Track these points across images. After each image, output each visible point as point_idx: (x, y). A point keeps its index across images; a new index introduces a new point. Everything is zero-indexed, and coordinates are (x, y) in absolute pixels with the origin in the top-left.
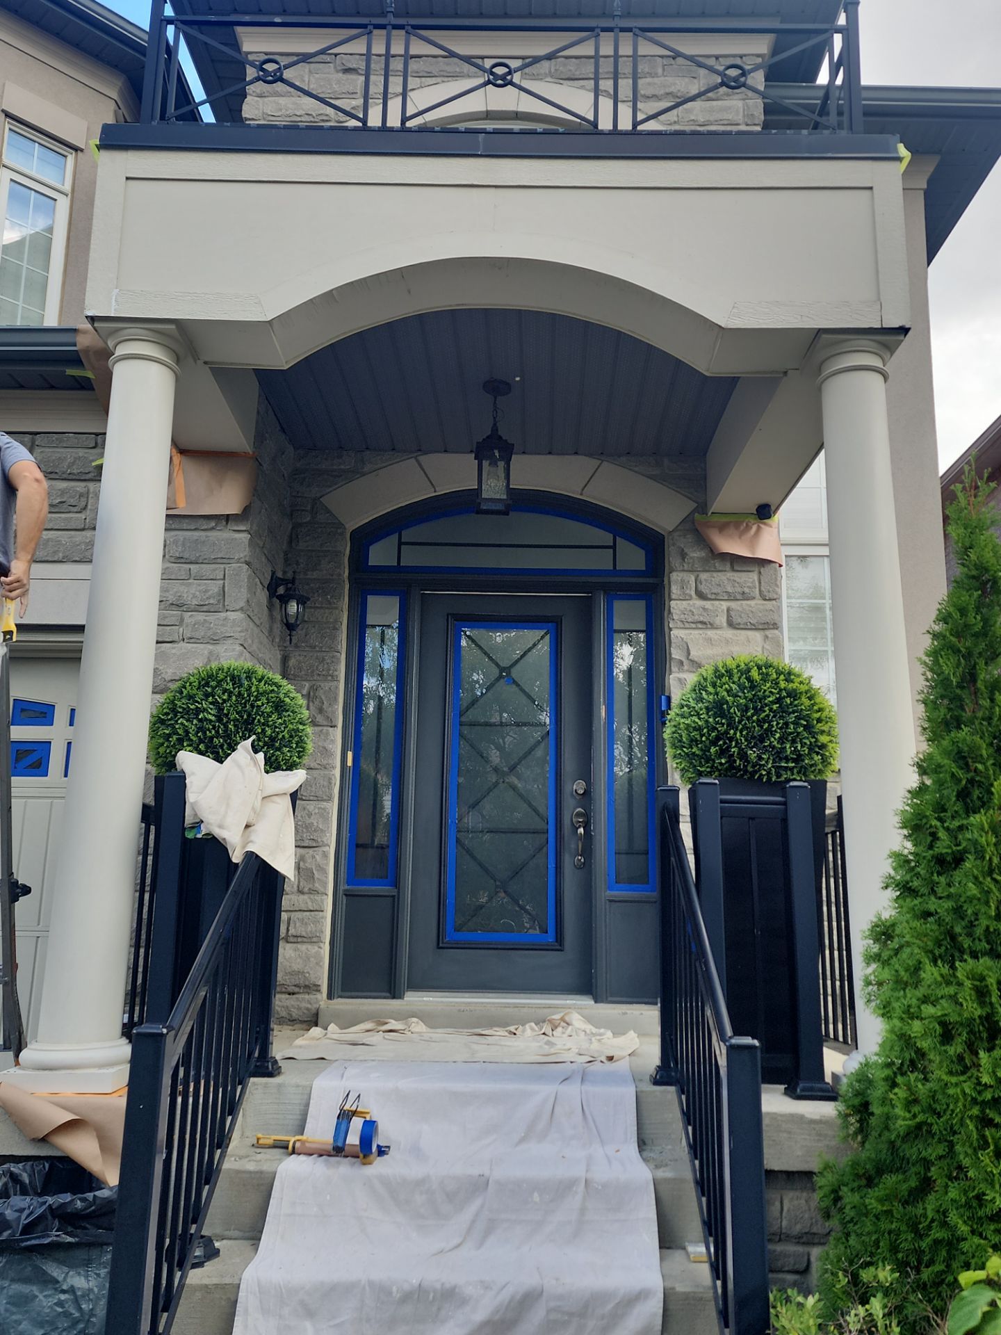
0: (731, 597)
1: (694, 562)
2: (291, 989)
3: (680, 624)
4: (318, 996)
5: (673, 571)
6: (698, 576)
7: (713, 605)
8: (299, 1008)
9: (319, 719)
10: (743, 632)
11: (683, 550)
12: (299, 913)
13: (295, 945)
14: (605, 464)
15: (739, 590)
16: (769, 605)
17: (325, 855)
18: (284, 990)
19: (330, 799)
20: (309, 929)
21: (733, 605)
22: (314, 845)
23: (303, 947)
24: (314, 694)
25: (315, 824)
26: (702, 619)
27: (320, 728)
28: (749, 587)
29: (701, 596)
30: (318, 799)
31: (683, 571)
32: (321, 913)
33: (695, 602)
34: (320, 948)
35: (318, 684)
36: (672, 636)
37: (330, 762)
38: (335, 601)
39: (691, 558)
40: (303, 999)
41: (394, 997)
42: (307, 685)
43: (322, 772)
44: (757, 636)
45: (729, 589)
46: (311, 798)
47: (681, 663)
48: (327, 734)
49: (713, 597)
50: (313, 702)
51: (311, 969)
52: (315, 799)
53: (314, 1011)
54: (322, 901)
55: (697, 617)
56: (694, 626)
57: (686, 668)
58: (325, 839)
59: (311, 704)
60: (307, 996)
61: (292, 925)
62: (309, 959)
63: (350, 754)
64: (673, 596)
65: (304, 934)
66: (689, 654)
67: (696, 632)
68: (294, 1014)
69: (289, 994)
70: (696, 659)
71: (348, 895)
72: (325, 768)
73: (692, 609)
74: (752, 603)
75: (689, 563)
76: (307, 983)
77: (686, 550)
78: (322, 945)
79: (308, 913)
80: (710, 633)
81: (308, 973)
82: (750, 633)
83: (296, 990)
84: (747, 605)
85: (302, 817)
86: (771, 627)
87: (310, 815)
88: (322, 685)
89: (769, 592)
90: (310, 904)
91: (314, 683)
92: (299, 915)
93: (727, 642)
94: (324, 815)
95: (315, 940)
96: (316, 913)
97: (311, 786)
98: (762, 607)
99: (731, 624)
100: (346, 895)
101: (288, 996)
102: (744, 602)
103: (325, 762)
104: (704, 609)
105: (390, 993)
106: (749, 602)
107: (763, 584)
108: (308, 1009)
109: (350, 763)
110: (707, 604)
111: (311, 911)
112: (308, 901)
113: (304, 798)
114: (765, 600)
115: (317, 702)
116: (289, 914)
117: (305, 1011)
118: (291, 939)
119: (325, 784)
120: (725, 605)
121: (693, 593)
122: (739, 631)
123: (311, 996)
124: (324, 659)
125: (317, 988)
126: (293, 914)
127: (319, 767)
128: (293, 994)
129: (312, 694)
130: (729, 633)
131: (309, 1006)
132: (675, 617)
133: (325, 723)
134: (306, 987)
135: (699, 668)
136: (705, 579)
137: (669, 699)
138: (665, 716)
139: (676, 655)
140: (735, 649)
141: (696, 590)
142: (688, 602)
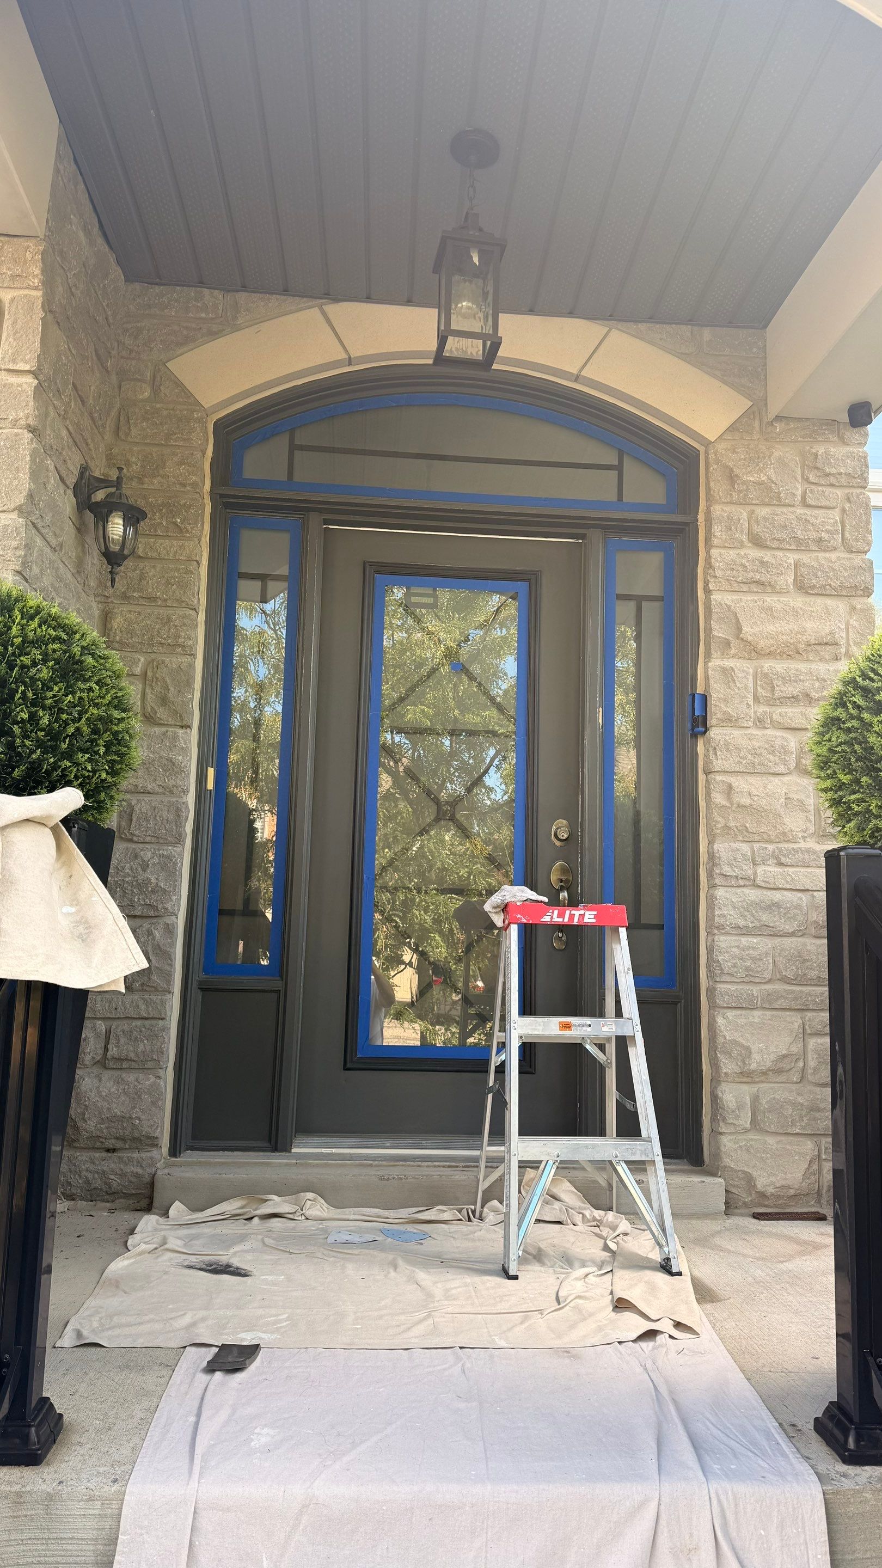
0: (801, 545)
1: (748, 489)
2: (110, 1143)
3: (725, 585)
4: (155, 1153)
5: (717, 502)
6: (753, 512)
7: (775, 557)
8: (123, 1175)
9: (162, 713)
10: (819, 600)
11: (732, 470)
12: (125, 1022)
13: (119, 1073)
14: (615, 334)
15: (814, 535)
16: (858, 560)
17: (170, 931)
18: (98, 1144)
19: (179, 840)
20: (141, 1047)
21: (805, 558)
22: (152, 913)
23: (131, 1077)
24: (154, 673)
25: (153, 881)
26: (758, 577)
27: (164, 729)
28: (828, 532)
29: (758, 542)
30: (160, 841)
31: (731, 503)
32: (161, 1021)
33: (747, 551)
34: (159, 1077)
35: (161, 658)
36: (713, 603)
37: (180, 783)
38: (189, 527)
39: (744, 483)
40: (130, 1160)
41: (275, 1149)
42: (142, 659)
43: (165, 799)
44: (840, 606)
45: (800, 534)
46: (148, 839)
47: (728, 644)
48: (175, 738)
49: (775, 544)
50: (151, 685)
51: (143, 1112)
52: (154, 840)
53: (147, 1179)
54: (163, 1003)
55: (751, 574)
56: (745, 588)
57: (733, 651)
58: (169, 906)
59: (148, 690)
60: (136, 1155)
61: (112, 1041)
62: (140, 1097)
63: (211, 772)
64: (715, 542)
65: (132, 1055)
66: (739, 629)
67: (750, 597)
68: (114, 1184)
69: (108, 1150)
70: (750, 638)
71: (205, 989)
72: (171, 792)
73: (743, 561)
74: (833, 556)
75: (740, 492)
76: (136, 1135)
77: (737, 471)
78: (161, 1073)
79: (139, 1023)
80: (771, 600)
81: (139, 1118)
82: (829, 602)
83: (119, 1144)
84: (825, 558)
85: (131, 869)
86: (861, 592)
87: (145, 866)
88: (167, 660)
89: (857, 540)
90: (143, 1007)
91: (153, 656)
92: (125, 1025)
93: (796, 613)
94: (169, 867)
95: (150, 1065)
96: (153, 1022)
97: (148, 821)
98: (847, 563)
99: (802, 587)
100: (202, 989)
101: (104, 1154)
102: (821, 555)
103: (172, 783)
104: (762, 563)
105: (270, 1141)
106: (827, 555)
107: (848, 528)
108: (137, 1175)
109: (210, 785)
110: (767, 556)
111: (146, 1019)
112: (140, 1003)
113: (135, 838)
114: (852, 552)
115: (158, 688)
116: (109, 1023)
117: (132, 1179)
118: (111, 1064)
119: (171, 817)
120: (792, 558)
121: (745, 538)
122: (812, 599)
123: (144, 1155)
124: (169, 619)
125: (153, 1142)
126: (115, 1024)
127: (161, 790)
128: (114, 1150)
129: (150, 674)
130: (798, 601)
131: (140, 1171)
132: (719, 573)
133: (171, 721)
134: (134, 1139)
135: (754, 651)
136: (764, 518)
137: (705, 698)
138: (700, 725)
139: (719, 631)
140: (809, 625)
141: (750, 533)
142: (737, 551)
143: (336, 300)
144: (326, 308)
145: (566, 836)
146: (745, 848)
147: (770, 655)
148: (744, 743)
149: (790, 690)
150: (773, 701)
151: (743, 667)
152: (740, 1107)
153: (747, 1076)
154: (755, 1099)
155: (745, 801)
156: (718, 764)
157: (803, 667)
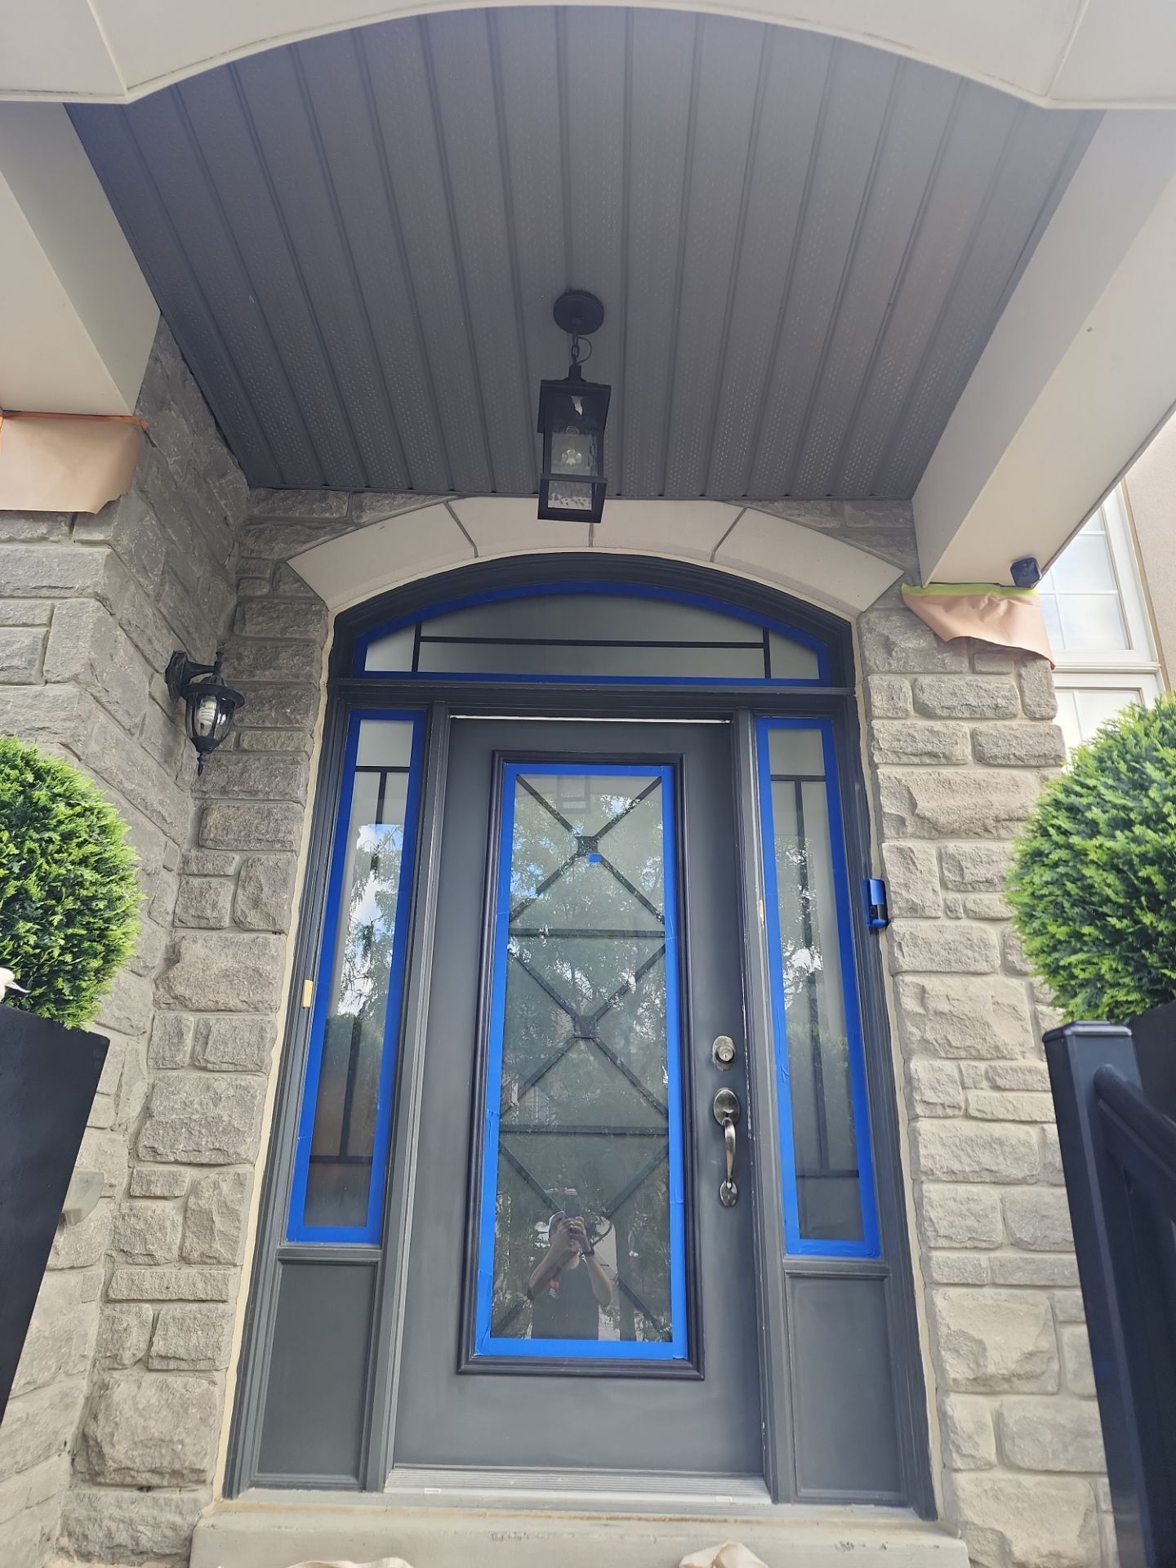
0: (976, 715)
1: (907, 656)
2: (144, 1478)
3: (892, 758)
4: (202, 1494)
5: (873, 672)
6: (916, 680)
7: (947, 727)
8: (156, 1526)
9: (253, 918)
10: (1003, 771)
11: (887, 638)
12: (177, 1305)
13: (163, 1376)
14: (750, 514)
15: (989, 702)
16: (1042, 727)
17: (240, 1183)
18: (128, 1480)
19: (260, 1068)
20: (194, 1340)
21: (982, 726)
22: (221, 1160)
23: (177, 1382)
24: (248, 872)
25: (226, 1118)
26: (929, 748)
27: (254, 935)
28: (1005, 697)
29: (924, 711)
30: (238, 1069)
31: (890, 672)
32: (221, 1305)
33: (914, 722)
34: (214, 1383)
35: (257, 856)
36: (880, 777)
37: (266, 997)
38: (298, 717)
39: (903, 650)
40: (168, 1502)
41: (363, 1488)
42: (237, 858)
43: (248, 1018)
44: (1029, 776)
45: (972, 701)
46: (225, 1067)
47: (902, 821)
48: (266, 945)
49: (945, 713)
50: (244, 887)
51: (188, 1433)
52: (231, 1067)
53: (185, 1533)
54: (225, 1280)
55: (921, 745)
56: (916, 760)
57: (910, 830)
58: (242, 1150)
59: (240, 892)
60: (175, 1496)
61: (159, 1332)
62: (186, 1410)
63: (309, 986)
64: (877, 712)
65: (182, 1352)
66: (913, 804)
67: (922, 770)
68: (143, 1540)
69: (141, 1488)
70: (928, 814)
71: (288, 1261)
72: (257, 1009)
73: (911, 731)
74: (1014, 723)
75: (899, 660)
76: (177, 1466)
77: (893, 638)
78: (217, 1376)
79: (195, 1306)
80: (947, 772)
81: (181, 1442)
82: (1015, 773)
83: (155, 1480)
84: (1004, 726)
85: (201, 1104)
86: (1052, 762)
87: (217, 1100)
88: (264, 858)
89: (1039, 705)
90: (200, 1285)
91: (249, 854)
92: (177, 1309)
93: (979, 786)
94: (245, 1102)
95: (202, 1365)
96: (212, 1305)
97: (226, 1044)
98: (1032, 730)
99: (981, 758)
100: (283, 1262)
101: (136, 1494)
102: (999, 723)
103: (257, 998)
104: (932, 731)
105: (357, 1477)
106: (1007, 723)
107: (1027, 692)
108: (174, 1528)
109: (308, 1001)
110: (938, 725)
111: (203, 1301)
112: (198, 1279)
113: (210, 1066)
114: (1034, 719)
115: (250, 889)
116: (158, 1306)
117: (169, 1533)
118: (156, 1364)
119: (254, 1039)
120: (967, 727)
121: (910, 707)
122: (996, 771)
123: (186, 1496)
124: (270, 813)
125: (198, 1477)
126: (165, 1307)
127: (244, 1007)
128: (149, 1488)
129: (243, 873)
130: (980, 773)
131: (178, 1520)
132: (884, 745)
133: (263, 926)
134: (175, 1473)
135: (934, 829)
136: (929, 685)
137: (882, 886)
138: (879, 918)
139: (890, 806)
140: (995, 798)
141: (915, 702)
142: (903, 721)
143: (463, 496)
144: (452, 504)
145: (729, 1057)
146: (949, 1067)
147: (954, 833)
148: (934, 936)
149: (982, 873)
150: (964, 887)
151: (925, 851)
152: (981, 1427)
153: (984, 1385)
154: (999, 1419)
155: (944, 1007)
156: (905, 963)
157: (994, 846)
